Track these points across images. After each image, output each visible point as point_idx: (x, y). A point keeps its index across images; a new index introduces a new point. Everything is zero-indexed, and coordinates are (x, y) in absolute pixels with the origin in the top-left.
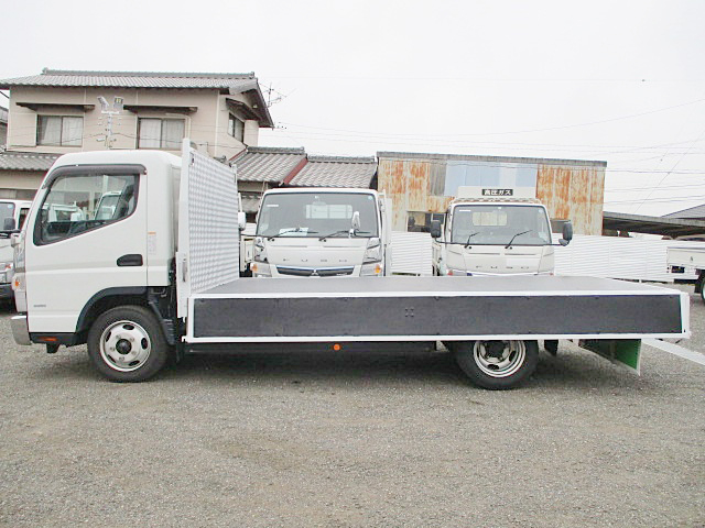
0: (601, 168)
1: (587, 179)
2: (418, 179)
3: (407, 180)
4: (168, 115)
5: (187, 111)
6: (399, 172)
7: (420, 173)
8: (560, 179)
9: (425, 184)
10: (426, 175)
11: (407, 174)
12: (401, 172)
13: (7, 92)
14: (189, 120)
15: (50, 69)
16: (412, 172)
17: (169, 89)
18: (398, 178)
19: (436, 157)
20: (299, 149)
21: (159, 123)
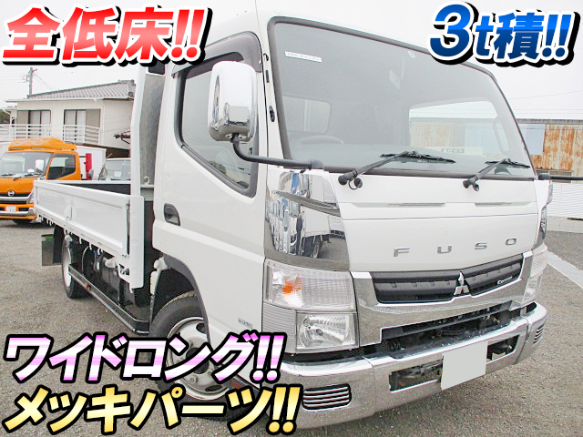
2: (442, 139)
7: (445, 134)
8: (565, 136)
9: (448, 142)
10: (449, 135)
12: (430, 133)
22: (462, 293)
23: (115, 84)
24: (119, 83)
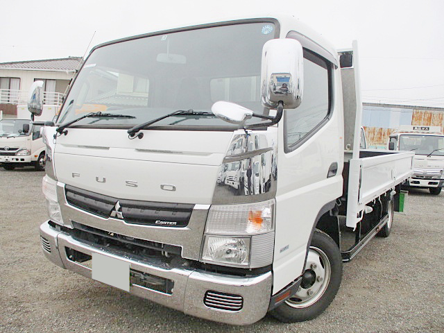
8: (426, 118)
22: (116, 217)
23: (67, 59)
24: (70, 59)
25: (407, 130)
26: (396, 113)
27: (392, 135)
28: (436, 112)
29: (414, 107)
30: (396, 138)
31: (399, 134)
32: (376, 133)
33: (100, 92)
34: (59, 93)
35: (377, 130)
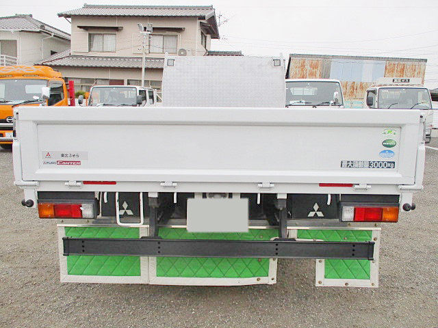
0: (423, 63)
1: (415, 70)
2: (314, 70)
3: (308, 71)
4: (167, 33)
5: (179, 30)
6: (303, 66)
7: (316, 67)
8: (399, 70)
9: (318, 73)
10: (319, 68)
11: (308, 67)
12: (304, 66)
13: (70, 19)
14: (180, 35)
15: (88, 4)
16: (311, 66)
17: (168, 17)
18: (302, 70)
19: (325, 57)
20: (238, 52)
21: (161, 38)
23: (13, 17)
25: (385, 83)
26: (368, 65)
27: (369, 89)
28: (409, 63)
29: (387, 59)
30: (374, 92)
31: (378, 88)
32: (348, 88)
33: (53, 53)
34: (5, 56)
35: (350, 84)
